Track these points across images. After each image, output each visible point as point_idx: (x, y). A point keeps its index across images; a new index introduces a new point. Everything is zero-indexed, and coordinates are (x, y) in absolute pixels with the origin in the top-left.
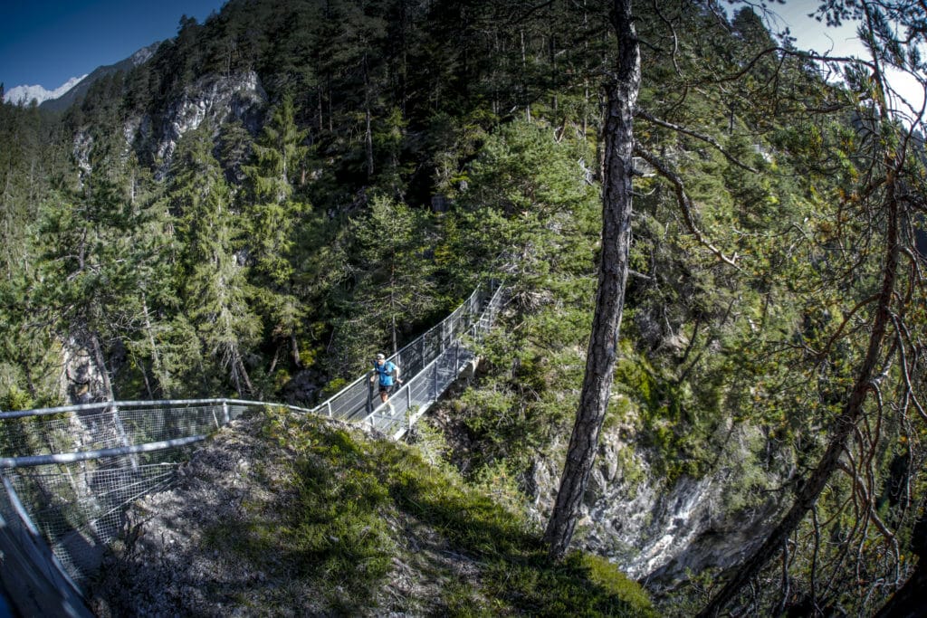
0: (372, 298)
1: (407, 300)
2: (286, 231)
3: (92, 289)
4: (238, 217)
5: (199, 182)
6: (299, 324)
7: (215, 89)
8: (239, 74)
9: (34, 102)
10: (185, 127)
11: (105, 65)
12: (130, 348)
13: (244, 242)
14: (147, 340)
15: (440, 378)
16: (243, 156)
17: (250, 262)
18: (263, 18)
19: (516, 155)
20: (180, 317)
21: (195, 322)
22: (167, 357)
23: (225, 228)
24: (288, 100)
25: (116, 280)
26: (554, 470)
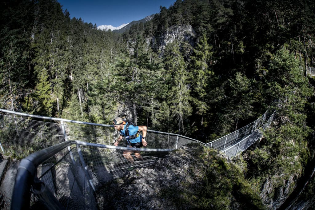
0: (232, 108)
1: (244, 111)
2: (205, 80)
3: (137, 88)
4: (189, 73)
5: (175, 59)
6: (205, 112)
7: (177, 30)
8: (185, 26)
9: (110, 30)
10: (168, 42)
11: (135, 20)
12: (144, 108)
13: (190, 81)
14: (151, 107)
15: (250, 142)
16: (189, 53)
17: (191, 88)
18: (189, 7)
19: (284, 62)
20: (164, 102)
21: (169, 105)
22: (157, 114)
23: (184, 76)
24: (205, 35)
25: (148, 87)
26: (271, 184)
